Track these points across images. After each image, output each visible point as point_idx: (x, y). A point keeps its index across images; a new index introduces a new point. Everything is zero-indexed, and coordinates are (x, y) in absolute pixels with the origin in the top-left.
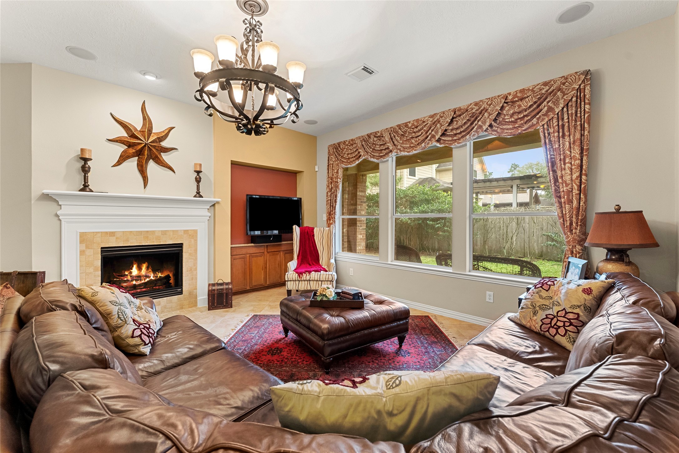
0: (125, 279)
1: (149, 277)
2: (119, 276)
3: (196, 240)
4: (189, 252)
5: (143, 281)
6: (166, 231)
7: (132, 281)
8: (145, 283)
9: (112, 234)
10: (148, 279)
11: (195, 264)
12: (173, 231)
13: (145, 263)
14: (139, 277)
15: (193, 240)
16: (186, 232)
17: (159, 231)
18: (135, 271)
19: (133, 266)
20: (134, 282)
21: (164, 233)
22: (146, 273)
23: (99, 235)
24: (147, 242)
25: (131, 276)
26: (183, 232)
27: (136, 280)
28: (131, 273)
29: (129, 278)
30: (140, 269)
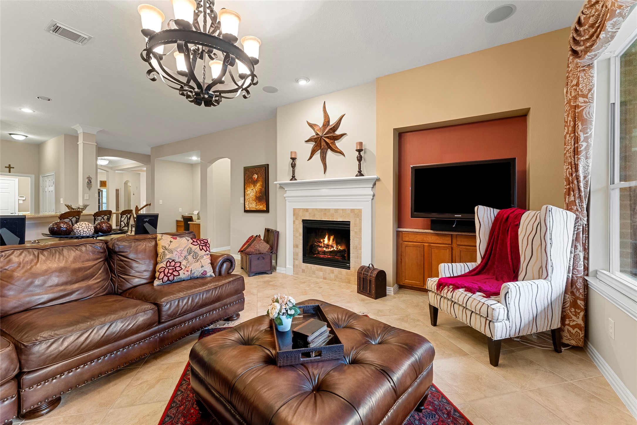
0: (321, 245)
1: (332, 247)
2: (318, 241)
3: (361, 220)
4: (355, 230)
5: (329, 250)
6: (338, 209)
7: (324, 247)
8: (331, 252)
9: (307, 210)
10: (332, 249)
11: (360, 243)
12: (343, 210)
13: (332, 236)
14: (327, 246)
15: (358, 219)
16: (352, 211)
17: (333, 209)
18: (326, 241)
19: (326, 237)
20: (325, 249)
21: (336, 210)
22: (332, 244)
23: (301, 210)
24: (325, 218)
25: (324, 244)
26: (350, 210)
27: (326, 248)
28: (324, 241)
29: (323, 245)
30: (329, 239)
